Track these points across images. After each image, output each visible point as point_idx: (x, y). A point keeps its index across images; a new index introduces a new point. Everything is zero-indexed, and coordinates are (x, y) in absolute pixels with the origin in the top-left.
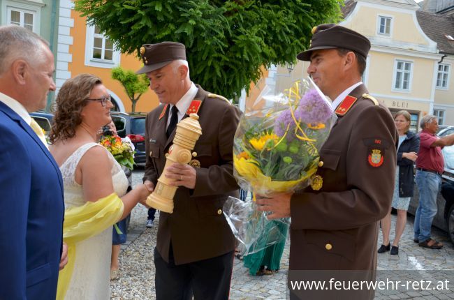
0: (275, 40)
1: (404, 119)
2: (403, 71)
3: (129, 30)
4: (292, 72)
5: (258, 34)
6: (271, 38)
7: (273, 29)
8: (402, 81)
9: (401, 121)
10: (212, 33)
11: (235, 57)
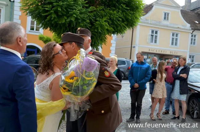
0: (113, 23)
1: (183, 60)
2: (175, 37)
3: (46, 18)
4: (124, 37)
5: (105, 21)
6: (111, 23)
7: (112, 19)
8: (174, 42)
9: (182, 61)
10: (83, 20)
11: (95, 31)
